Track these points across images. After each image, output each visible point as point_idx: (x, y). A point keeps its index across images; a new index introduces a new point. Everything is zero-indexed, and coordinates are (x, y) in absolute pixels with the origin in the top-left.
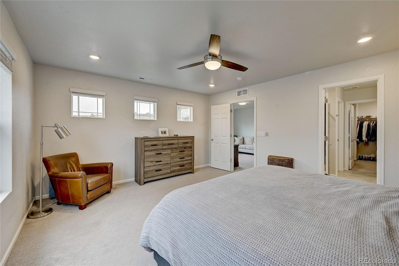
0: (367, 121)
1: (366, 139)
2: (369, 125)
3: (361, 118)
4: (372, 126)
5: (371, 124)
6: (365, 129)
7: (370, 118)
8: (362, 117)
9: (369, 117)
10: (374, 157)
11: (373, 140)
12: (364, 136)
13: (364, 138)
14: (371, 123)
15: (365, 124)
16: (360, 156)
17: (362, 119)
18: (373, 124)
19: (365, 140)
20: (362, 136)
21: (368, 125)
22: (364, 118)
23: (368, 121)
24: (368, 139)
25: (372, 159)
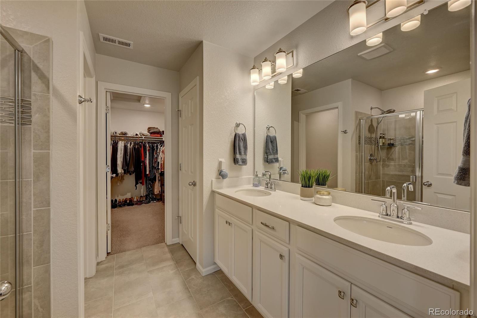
0: (122, 140)
1: (122, 170)
2: (126, 147)
3: (113, 134)
4: (130, 148)
5: (129, 145)
6: (121, 154)
7: (127, 137)
8: (116, 133)
9: (124, 135)
10: (130, 198)
11: (131, 172)
12: (120, 165)
13: (120, 170)
14: (128, 143)
15: (121, 145)
16: (113, 201)
17: (115, 136)
18: (130, 146)
19: (120, 172)
20: (117, 166)
21: (124, 147)
22: (119, 135)
23: (124, 140)
24: (124, 170)
25: (128, 202)
